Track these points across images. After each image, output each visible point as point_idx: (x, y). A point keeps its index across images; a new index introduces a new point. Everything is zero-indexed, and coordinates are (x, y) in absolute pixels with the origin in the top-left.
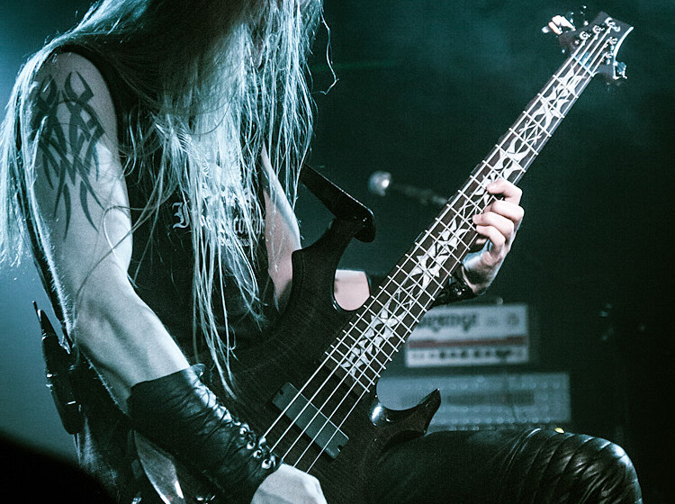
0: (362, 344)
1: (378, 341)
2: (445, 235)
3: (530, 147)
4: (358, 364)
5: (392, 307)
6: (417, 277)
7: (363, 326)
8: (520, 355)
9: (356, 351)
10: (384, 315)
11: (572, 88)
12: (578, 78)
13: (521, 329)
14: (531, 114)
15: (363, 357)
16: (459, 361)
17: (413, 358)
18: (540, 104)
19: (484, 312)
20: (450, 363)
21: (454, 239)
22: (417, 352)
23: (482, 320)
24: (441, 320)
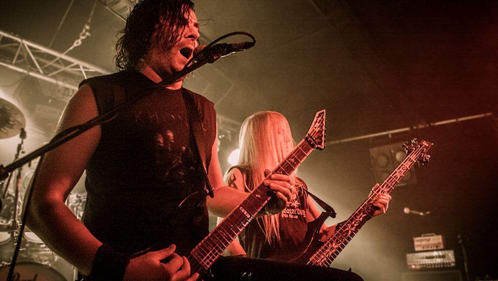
0: (325, 254)
1: (331, 253)
3: (391, 187)
4: (323, 261)
5: (337, 242)
7: (326, 248)
9: (323, 256)
10: (334, 244)
11: (407, 166)
12: (410, 163)
13: (441, 241)
14: (393, 175)
15: (325, 259)
16: (427, 249)
17: (417, 249)
18: (396, 172)
19: (431, 238)
20: (425, 249)
21: (361, 218)
22: (418, 247)
23: (431, 240)
24: (422, 240)
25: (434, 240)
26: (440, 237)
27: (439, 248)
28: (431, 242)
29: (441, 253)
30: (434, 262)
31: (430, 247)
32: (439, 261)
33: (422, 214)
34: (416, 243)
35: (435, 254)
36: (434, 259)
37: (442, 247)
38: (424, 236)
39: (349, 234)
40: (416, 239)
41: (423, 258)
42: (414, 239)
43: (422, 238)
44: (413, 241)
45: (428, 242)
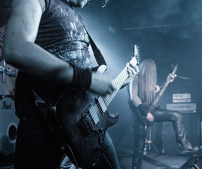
8: (189, 101)
13: (189, 97)
17: (174, 101)
19: (184, 95)
22: (175, 100)
23: (184, 96)
24: (178, 96)
25: (185, 96)
26: (189, 95)
29: (188, 105)
31: (182, 100)
34: (174, 98)
40: (174, 95)
42: (173, 95)
43: (178, 95)
44: (172, 97)
45: (181, 97)
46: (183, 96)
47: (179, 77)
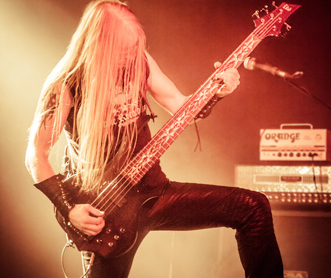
1: (144, 164)
2: (179, 119)
4: (134, 173)
5: (152, 150)
6: (164, 137)
9: (134, 168)
10: (148, 153)
11: (250, 47)
13: (323, 142)
15: (137, 170)
16: (288, 158)
17: (264, 156)
18: (233, 56)
19: (302, 132)
20: (283, 158)
21: (183, 120)
22: (267, 153)
23: (301, 137)
24: (279, 136)
25: (307, 138)
26: (323, 132)
27: (316, 158)
28: (300, 143)
29: (317, 171)
30: (300, 191)
31: (295, 153)
32: (311, 188)
33: (282, 74)
34: (264, 142)
35: (305, 171)
36: (300, 184)
37: (323, 156)
38: (284, 128)
39: (167, 140)
40: (265, 133)
41: (275, 179)
42: (262, 131)
43: (281, 131)
44: (259, 138)
45: (293, 141)
46: (297, 135)
47: (265, 68)
